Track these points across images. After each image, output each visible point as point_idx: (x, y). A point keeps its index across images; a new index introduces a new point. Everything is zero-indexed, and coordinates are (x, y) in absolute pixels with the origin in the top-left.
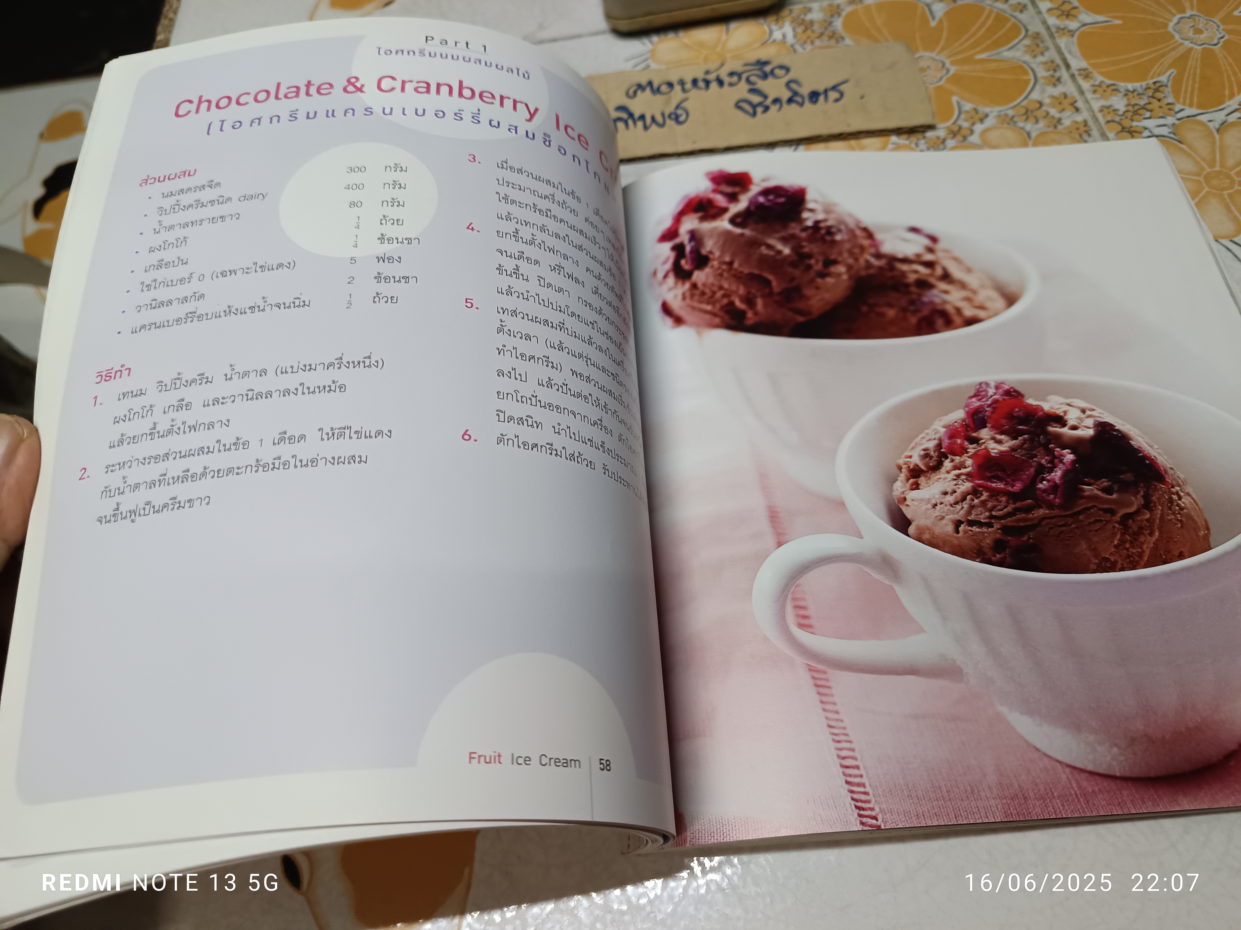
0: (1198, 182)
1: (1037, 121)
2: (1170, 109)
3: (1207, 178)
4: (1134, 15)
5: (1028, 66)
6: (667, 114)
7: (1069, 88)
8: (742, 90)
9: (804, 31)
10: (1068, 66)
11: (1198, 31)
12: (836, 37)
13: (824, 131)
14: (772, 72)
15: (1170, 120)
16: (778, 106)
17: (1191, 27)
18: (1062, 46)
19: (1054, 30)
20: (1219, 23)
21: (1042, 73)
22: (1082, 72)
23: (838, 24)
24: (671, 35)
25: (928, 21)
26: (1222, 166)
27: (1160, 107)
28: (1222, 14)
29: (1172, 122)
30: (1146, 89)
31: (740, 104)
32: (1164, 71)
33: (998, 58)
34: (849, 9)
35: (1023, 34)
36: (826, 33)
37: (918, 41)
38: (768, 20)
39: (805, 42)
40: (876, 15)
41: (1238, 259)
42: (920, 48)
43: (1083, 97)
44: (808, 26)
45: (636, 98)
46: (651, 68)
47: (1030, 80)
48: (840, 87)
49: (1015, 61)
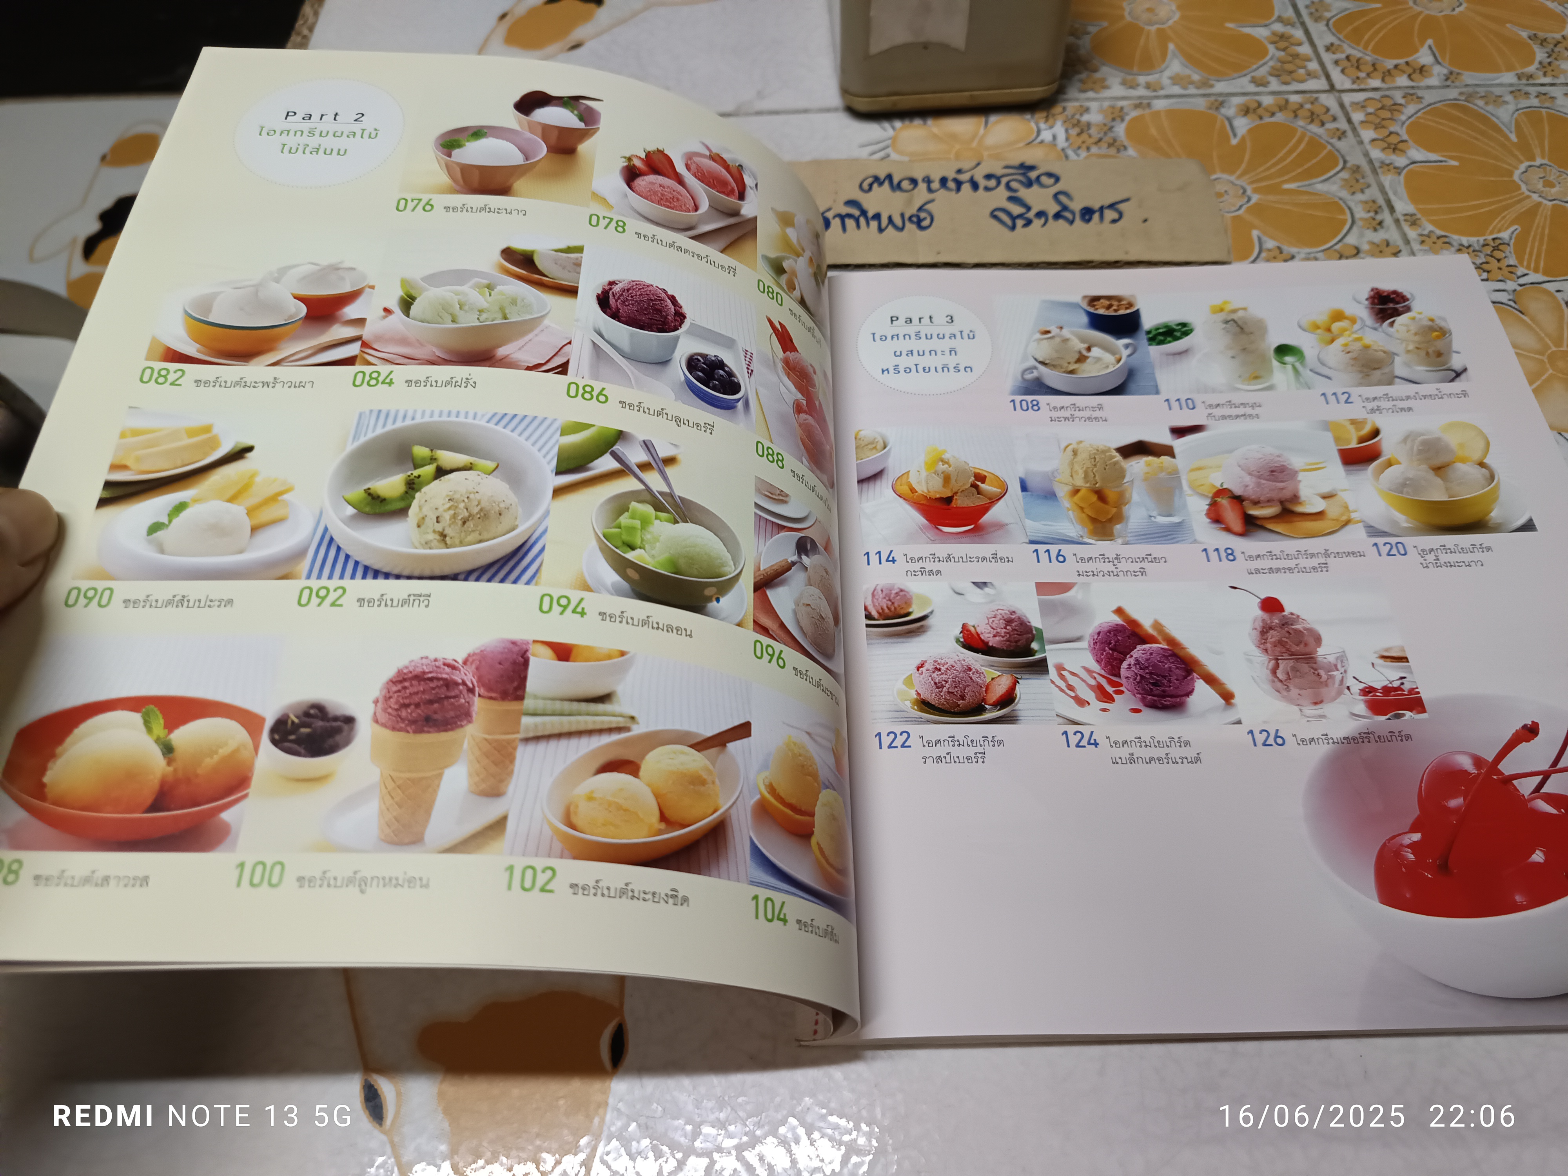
0: (1542, 361)
2: (1511, 273)
3: (1552, 359)
4: (1473, 157)
5: (1345, 203)
6: (907, 216)
7: (1391, 234)
8: (999, 198)
9: (1079, 135)
10: (1392, 209)
11: (1549, 184)
12: (1116, 146)
13: (1097, 257)
14: (1038, 178)
15: (1511, 285)
16: (1043, 220)
17: (1541, 178)
18: (1387, 184)
19: (1377, 165)
21: (1361, 213)
22: (1408, 217)
23: (1120, 130)
24: (918, 122)
25: (1228, 140)
27: (1500, 269)
29: (1513, 288)
30: (1484, 245)
31: (996, 213)
32: (1505, 226)
33: (1310, 191)
34: (1134, 114)
35: (1341, 165)
36: (1105, 139)
37: (1215, 160)
38: (1036, 116)
39: (1079, 147)
40: (1166, 124)
42: (1217, 169)
43: (1408, 247)
44: (1084, 129)
45: (871, 193)
46: (891, 158)
47: (1345, 221)
48: (1119, 206)
49: (1329, 196)
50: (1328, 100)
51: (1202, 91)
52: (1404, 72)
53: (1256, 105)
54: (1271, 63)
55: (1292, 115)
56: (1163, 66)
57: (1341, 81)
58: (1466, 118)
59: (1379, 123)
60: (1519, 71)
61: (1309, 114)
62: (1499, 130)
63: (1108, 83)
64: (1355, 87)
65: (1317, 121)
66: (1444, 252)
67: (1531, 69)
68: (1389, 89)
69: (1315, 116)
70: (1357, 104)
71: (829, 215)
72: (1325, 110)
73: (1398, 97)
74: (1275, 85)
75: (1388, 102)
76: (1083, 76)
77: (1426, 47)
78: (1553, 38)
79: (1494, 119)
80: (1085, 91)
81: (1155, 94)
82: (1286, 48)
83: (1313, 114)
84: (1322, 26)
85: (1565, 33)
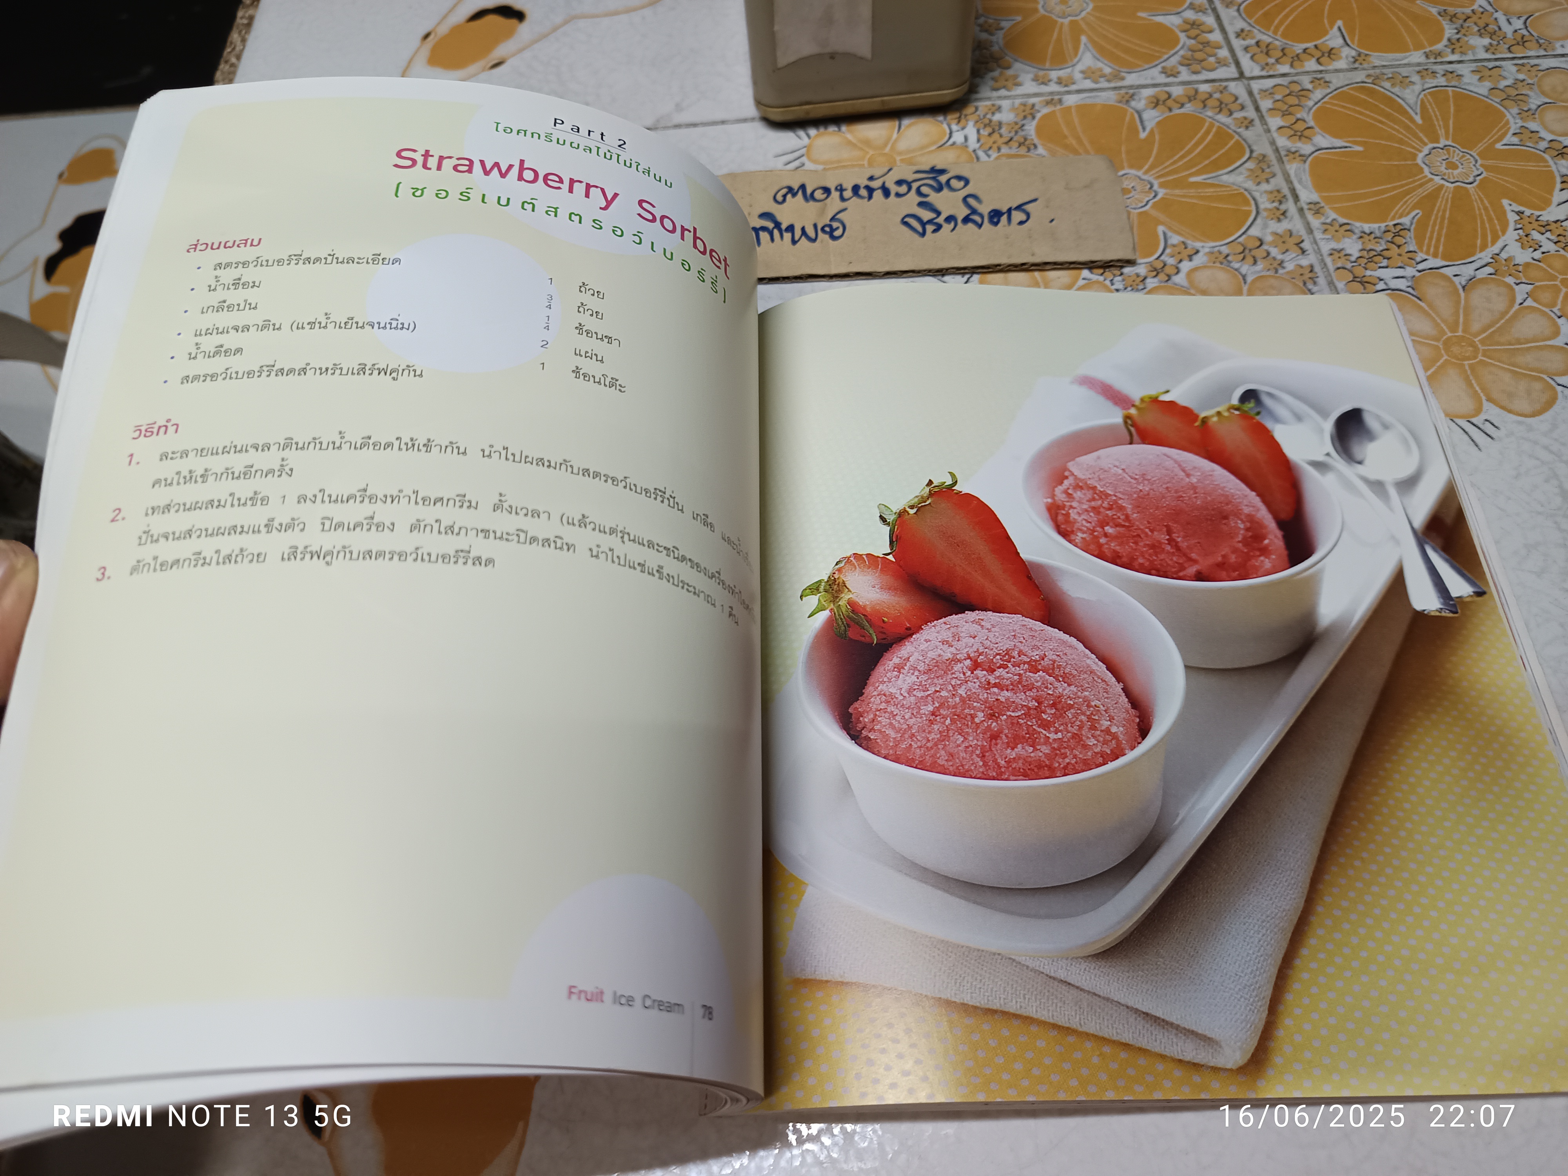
0: (1437, 347)
1: (1255, 262)
2: (1411, 258)
3: (1447, 344)
4: (1377, 141)
5: (1250, 193)
6: (820, 226)
7: (1295, 224)
8: (910, 204)
9: (990, 135)
10: (1296, 198)
11: (1452, 166)
12: (1026, 145)
13: (1004, 260)
14: (948, 181)
15: (1410, 271)
16: (952, 224)
17: (1443, 160)
18: (1292, 173)
19: (1283, 153)
20: (1477, 157)
21: (1265, 204)
22: (1312, 206)
23: (1031, 128)
24: (832, 129)
25: (1137, 132)
26: (1464, 331)
27: (1400, 255)
28: (1481, 146)
29: (1412, 274)
30: (1385, 232)
31: (906, 219)
32: (1407, 211)
33: (1216, 183)
34: (1045, 110)
35: (1247, 155)
36: (1015, 138)
37: (1124, 156)
38: (949, 117)
39: (990, 148)
40: (1076, 120)
41: (1477, 446)
42: (1125, 164)
43: (1311, 236)
44: (995, 128)
45: (785, 204)
46: (805, 168)
47: (1250, 212)
48: (1027, 207)
49: (1235, 187)
50: (1237, 88)
51: (1113, 85)
52: (1313, 56)
53: (1166, 96)
54: (1182, 53)
55: (1202, 105)
56: (1076, 60)
57: (1250, 67)
58: (1371, 100)
59: (1286, 111)
60: (1427, 50)
61: (1218, 103)
62: (1404, 112)
63: (1020, 79)
64: (1264, 73)
65: (1225, 111)
66: (1346, 239)
67: (1439, 46)
68: (1297, 74)
69: (1223, 106)
70: (1265, 91)
72: (1233, 99)
73: (1306, 82)
74: (1185, 75)
75: (1296, 88)
76: (996, 74)
77: (1335, 28)
78: (1463, 13)
79: (1400, 101)
80: (997, 89)
81: (1066, 89)
82: (1197, 36)
83: (1221, 103)
84: (1232, 12)
85: (1475, 7)
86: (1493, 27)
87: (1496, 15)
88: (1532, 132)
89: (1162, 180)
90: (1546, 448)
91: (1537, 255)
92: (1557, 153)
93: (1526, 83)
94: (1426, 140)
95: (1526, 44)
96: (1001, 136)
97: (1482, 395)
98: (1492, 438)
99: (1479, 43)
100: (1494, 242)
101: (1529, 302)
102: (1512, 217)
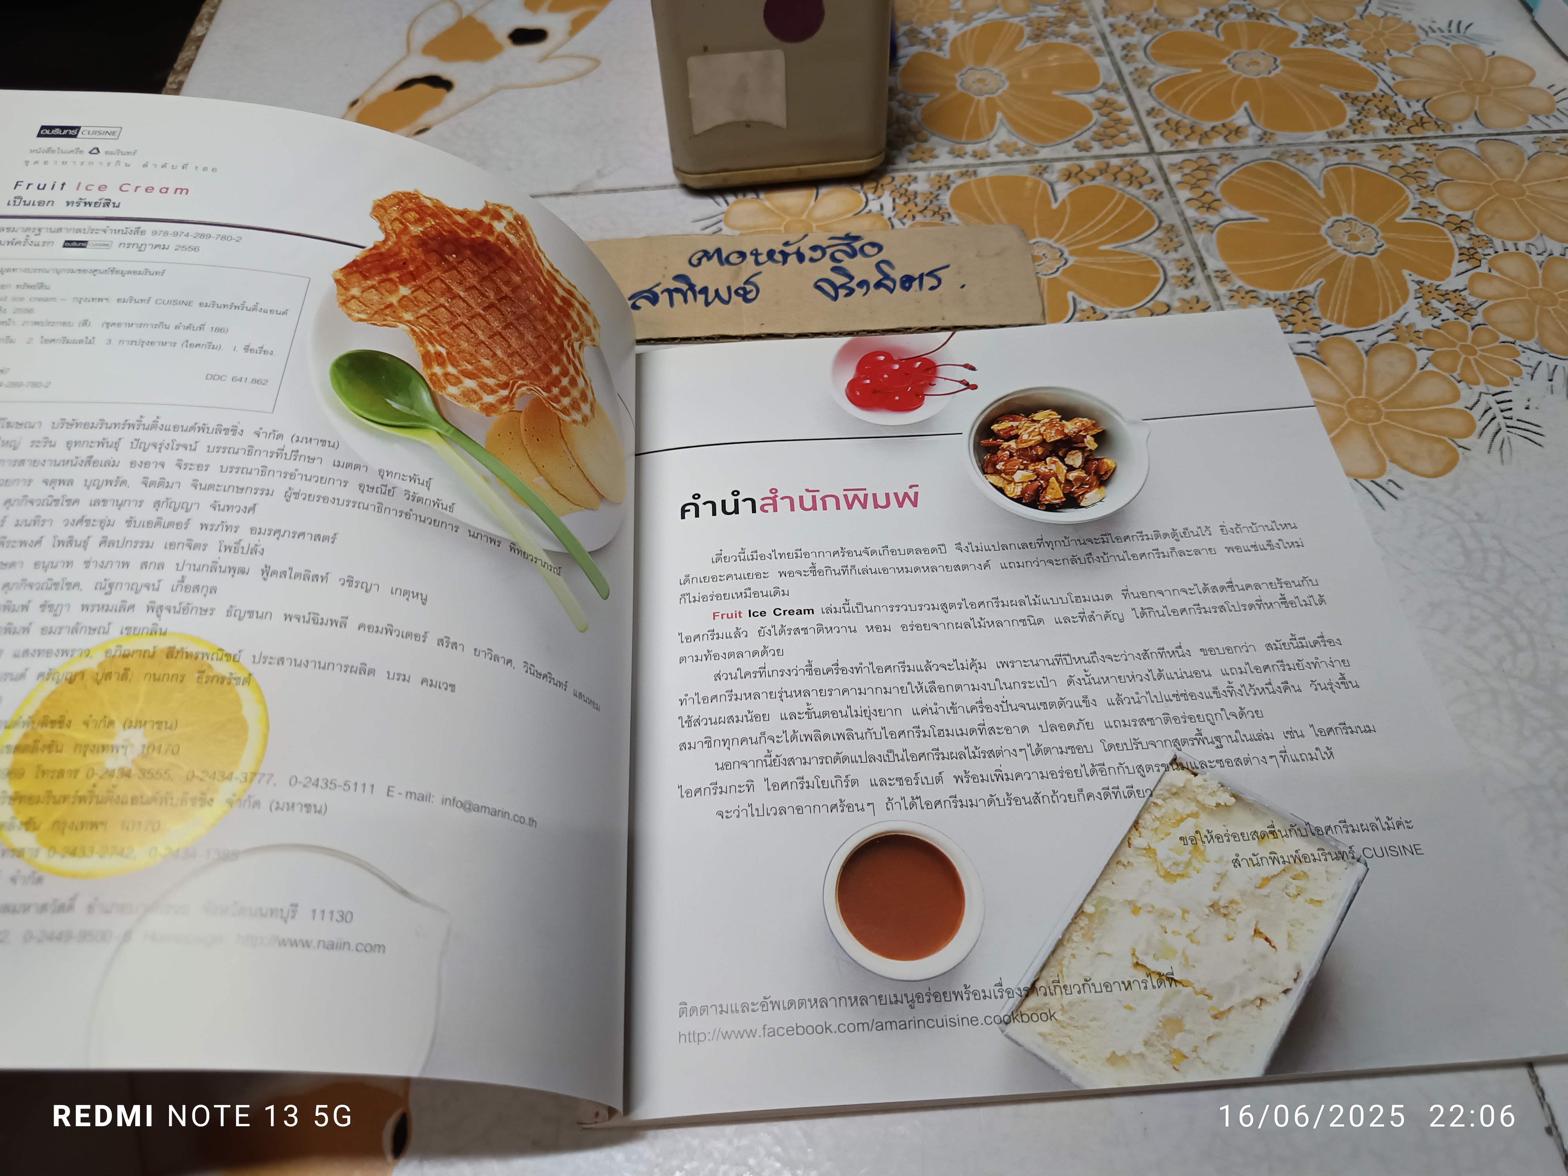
0: (1341, 410)
2: (1315, 324)
3: (1351, 406)
4: (1283, 214)
5: (1158, 262)
6: (734, 289)
7: (1202, 291)
8: (824, 269)
9: (905, 204)
10: (1204, 266)
11: (1354, 238)
12: (941, 213)
13: (914, 323)
14: (862, 248)
15: (1314, 337)
16: (865, 288)
17: (1346, 232)
18: (1200, 242)
19: (1191, 223)
20: (1378, 230)
21: (1173, 271)
22: (1219, 274)
23: (946, 198)
24: (751, 196)
25: (1049, 203)
26: (1367, 394)
27: (1304, 321)
28: (1382, 219)
29: (1316, 339)
30: (1290, 299)
31: (819, 284)
32: (1311, 280)
33: (1125, 251)
34: (960, 182)
35: (1156, 225)
36: (930, 207)
37: (1036, 225)
38: (866, 187)
39: (905, 216)
40: (990, 191)
41: (1381, 505)
42: (1037, 233)
43: (1218, 302)
44: (910, 198)
45: (700, 267)
46: (723, 232)
47: (1159, 279)
48: (938, 273)
49: (1144, 256)
50: (1148, 163)
51: (1027, 158)
52: (1220, 134)
53: (1078, 169)
54: (1094, 129)
55: (1113, 178)
56: (992, 134)
57: (1160, 143)
58: (1277, 176)
59: (1195, 184)
60: (1330, 130)
61: (1128, 176)
62: (1307, 186)
63: (936, 152)
64: (1173, 149)
65: (1135, 183)
66: (1252, 306)
67: (1341, 127)
68: (1205, 150)
69: (1134, 178)
70: (1176, 165)
71: (658, 290)
72: (1143, 172)
73: (1214, 157)
74: (1097, 149)
75: (1204, 163)
76: (913, 146)
77: (1242, 109)
78: (1364, 97)
79: (1303, 176)
80: (914, 161)
81: (981, 162)
82: (1110, 113)
83: (1132, 176)
84: (1144, 91)
85: (1376, 91)
86: (1392, 109)
87: (1396, 98)
88: (1431, 207)
89: (1072, 248)
90: (1448, 508)
91: (1437, 322)
92: (1454, 227)
93: (1424, 161)
94: (1329, 213)
95: (1425, 125)
96: (916, 205)
97: (1385, 456)
98: (1396, 498)
99: (1379, 124)
100: (1395, 310)
101: (1430, 367)
102: (1412, 287)
